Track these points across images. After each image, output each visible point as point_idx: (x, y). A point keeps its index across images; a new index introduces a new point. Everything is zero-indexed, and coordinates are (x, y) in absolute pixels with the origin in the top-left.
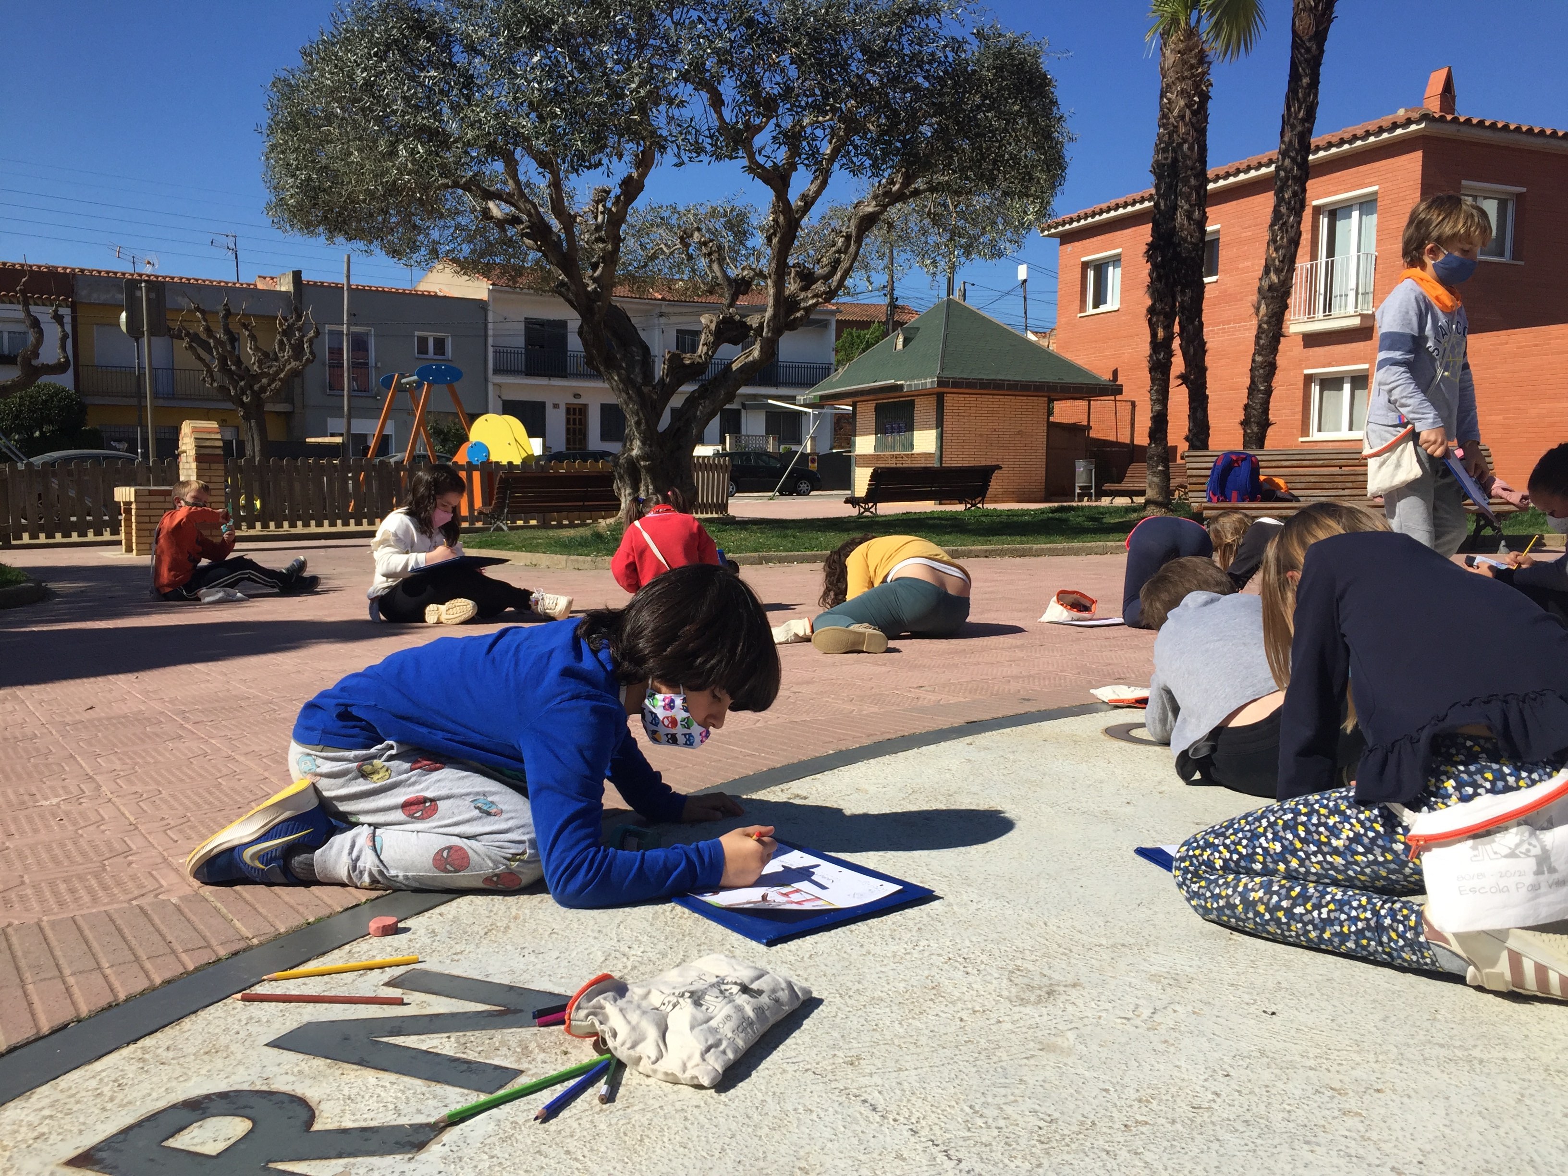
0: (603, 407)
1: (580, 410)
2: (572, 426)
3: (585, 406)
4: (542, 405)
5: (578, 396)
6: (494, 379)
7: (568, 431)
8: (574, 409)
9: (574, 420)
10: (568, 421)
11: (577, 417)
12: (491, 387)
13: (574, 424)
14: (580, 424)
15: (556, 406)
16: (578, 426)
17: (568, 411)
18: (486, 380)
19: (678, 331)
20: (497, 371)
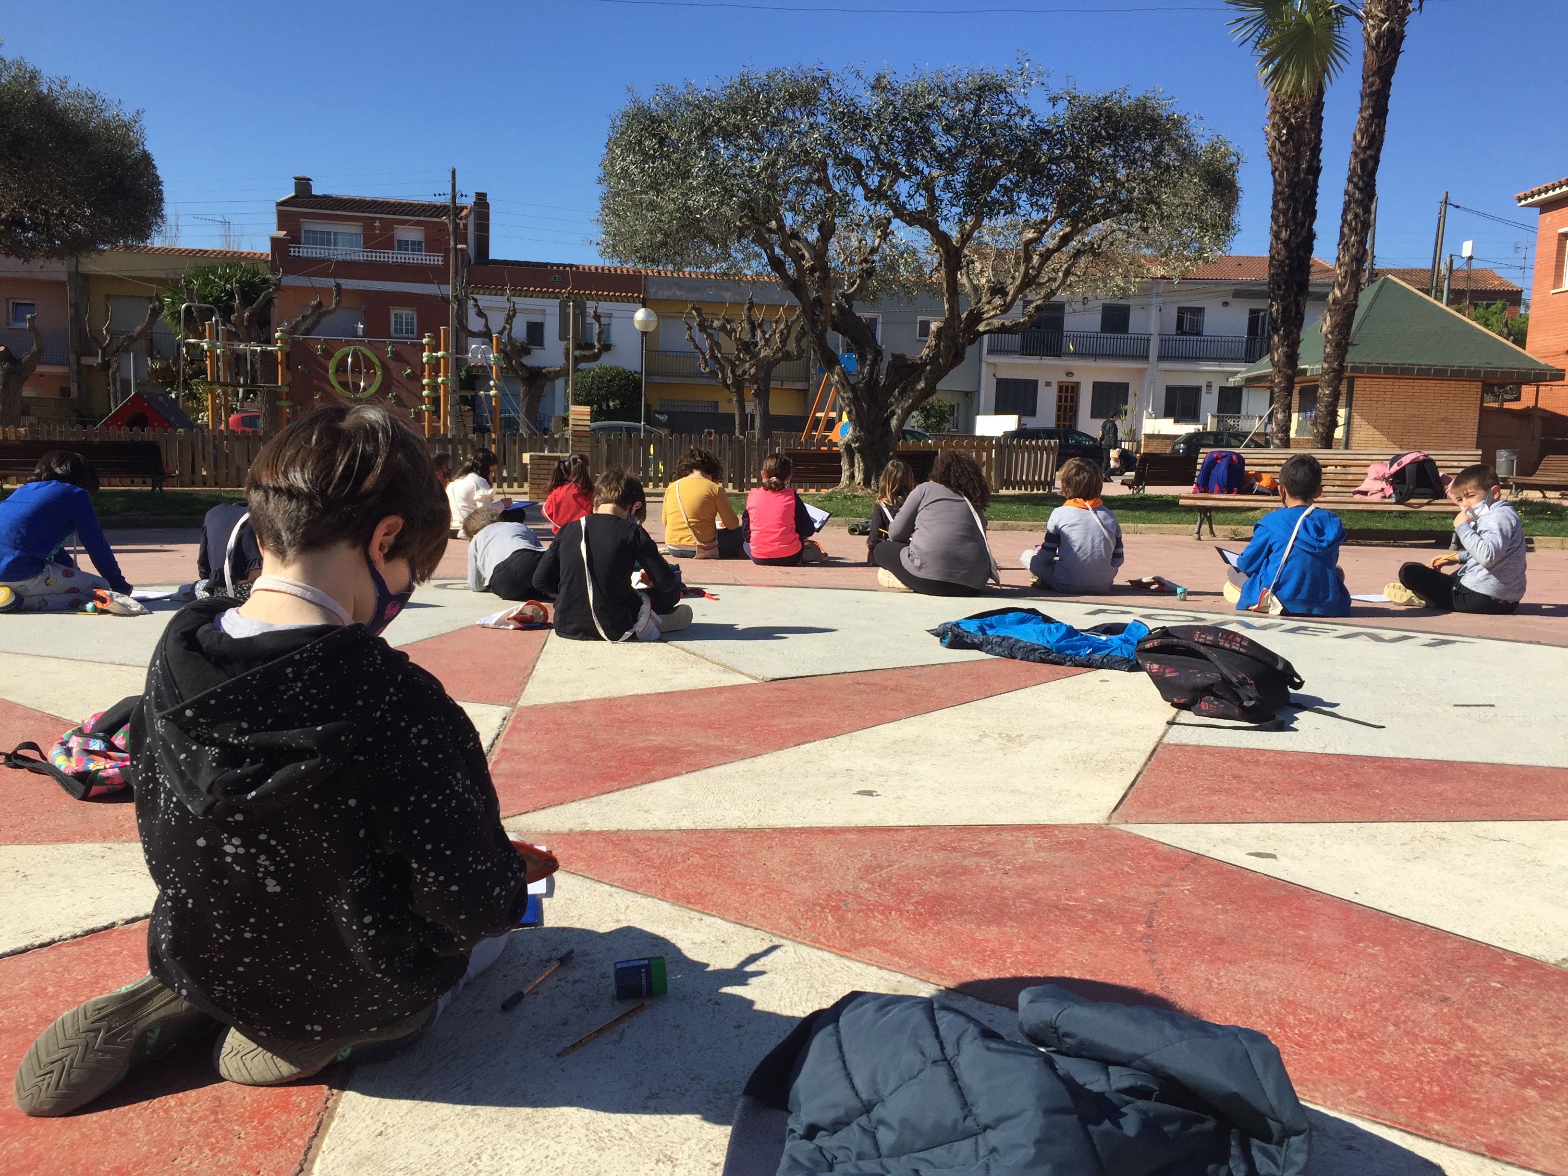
0: (1096, 385)
1: (1072, 387)
2: (1063, 403)
3: (1078, 384)
4: (1035, 383)
5: (1069, 374)
6: (988, 359)
7: (1059, 408)
8: (1067, 387)
9: (1066, 397)
10: (1060, 399)
11: (1069, 395)
12: (984, 365)
13: (1066, 401)
14: (1072, 401)
15: (1048, 384)
16: (1069, 404)
17: (1060, 389)
18: (980, 360)
19: (1181, 311)
20: (990, 352)
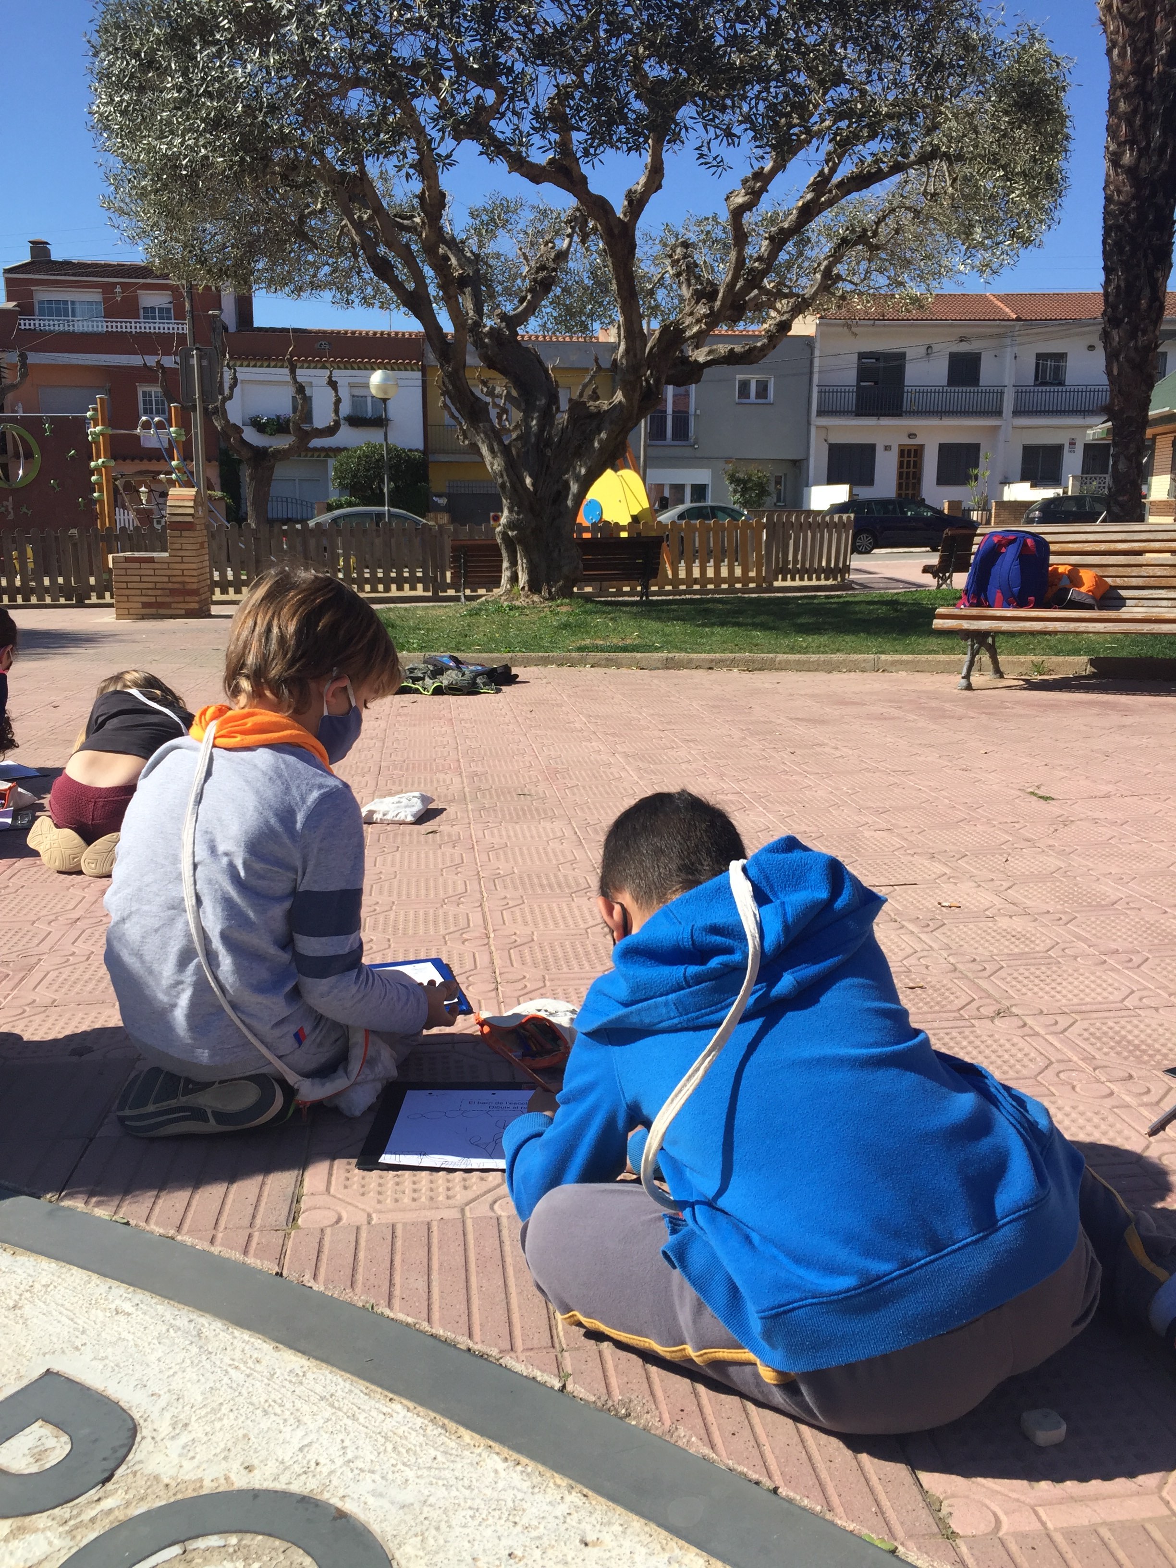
0: (943, 448)
1: (916, 451)
2: (905, 470)
3: (921, 447)
4: (872, 448)
5: (912, 436)
6: (818, 421)
7: (900, 476)
8: (909, 451)
9: (908, 462)
10: (901, 465)
11: (912, 459)
12: (813, 430)
13: (908, 467)
14: (915, 466)
15: (887, 448)
16: (912, 470)
17: (902, 453)
18: (809, 423)
19: (1039, 356)
20: (821, 413)
